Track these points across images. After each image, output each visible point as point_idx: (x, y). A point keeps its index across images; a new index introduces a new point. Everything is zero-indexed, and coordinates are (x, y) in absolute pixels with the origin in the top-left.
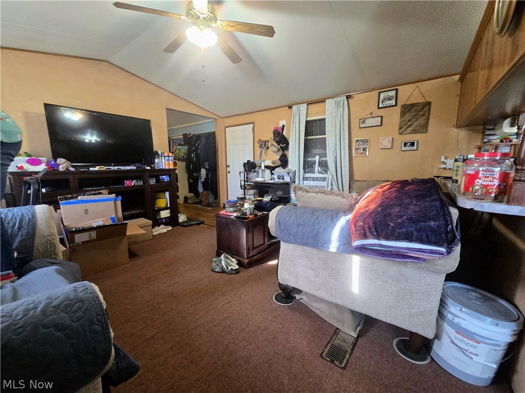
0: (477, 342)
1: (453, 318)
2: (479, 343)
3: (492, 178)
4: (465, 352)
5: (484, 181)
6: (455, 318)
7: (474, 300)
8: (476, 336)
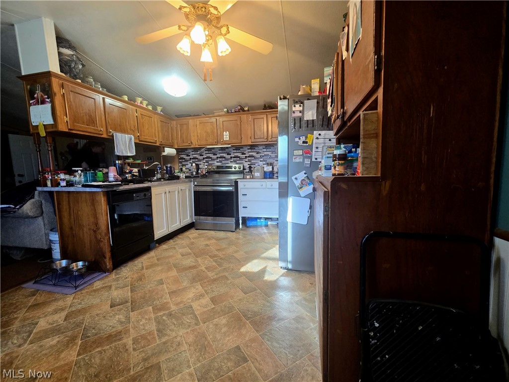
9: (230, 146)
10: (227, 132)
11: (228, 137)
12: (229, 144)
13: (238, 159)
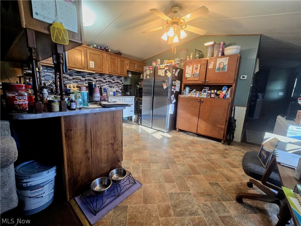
0: (42, 187)
1: (26, 185)
2: (43, 187)
3: (23, 100)
4: (38, 196)
5: (20, 102)
6: (28, 184)
7: (37, 166)
8: (41, 184)
9: (95, 72)
10: (93, 62)
11: (93, 65)
12: (94, 71)
13: (102, 82)
